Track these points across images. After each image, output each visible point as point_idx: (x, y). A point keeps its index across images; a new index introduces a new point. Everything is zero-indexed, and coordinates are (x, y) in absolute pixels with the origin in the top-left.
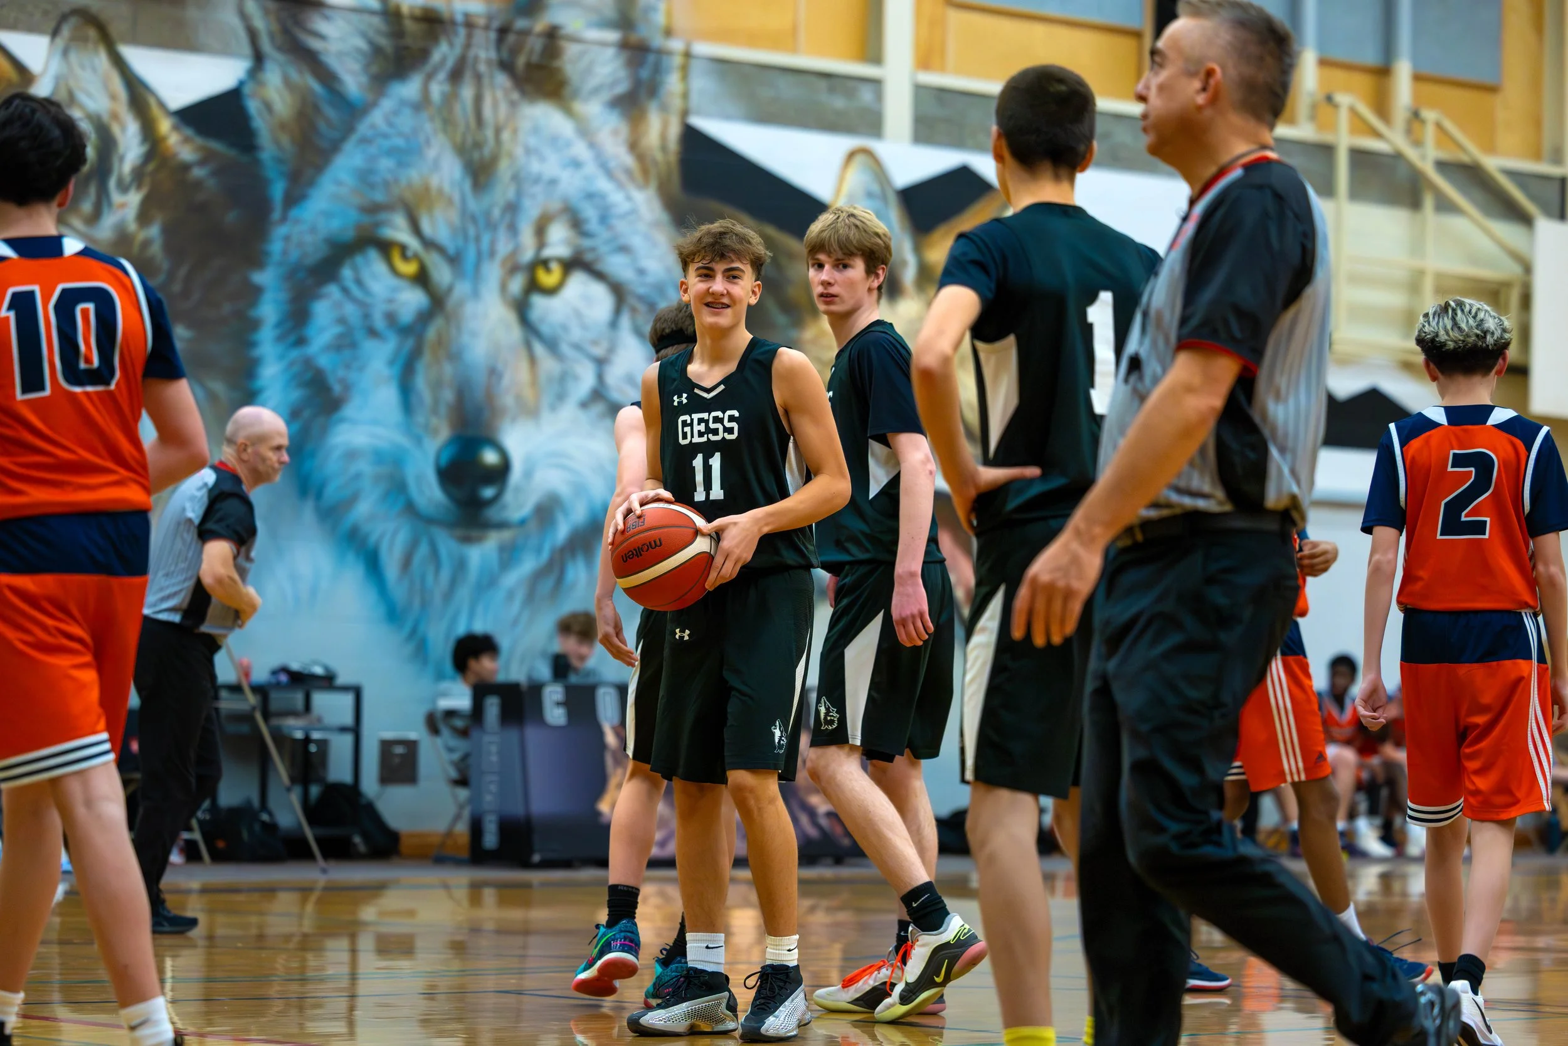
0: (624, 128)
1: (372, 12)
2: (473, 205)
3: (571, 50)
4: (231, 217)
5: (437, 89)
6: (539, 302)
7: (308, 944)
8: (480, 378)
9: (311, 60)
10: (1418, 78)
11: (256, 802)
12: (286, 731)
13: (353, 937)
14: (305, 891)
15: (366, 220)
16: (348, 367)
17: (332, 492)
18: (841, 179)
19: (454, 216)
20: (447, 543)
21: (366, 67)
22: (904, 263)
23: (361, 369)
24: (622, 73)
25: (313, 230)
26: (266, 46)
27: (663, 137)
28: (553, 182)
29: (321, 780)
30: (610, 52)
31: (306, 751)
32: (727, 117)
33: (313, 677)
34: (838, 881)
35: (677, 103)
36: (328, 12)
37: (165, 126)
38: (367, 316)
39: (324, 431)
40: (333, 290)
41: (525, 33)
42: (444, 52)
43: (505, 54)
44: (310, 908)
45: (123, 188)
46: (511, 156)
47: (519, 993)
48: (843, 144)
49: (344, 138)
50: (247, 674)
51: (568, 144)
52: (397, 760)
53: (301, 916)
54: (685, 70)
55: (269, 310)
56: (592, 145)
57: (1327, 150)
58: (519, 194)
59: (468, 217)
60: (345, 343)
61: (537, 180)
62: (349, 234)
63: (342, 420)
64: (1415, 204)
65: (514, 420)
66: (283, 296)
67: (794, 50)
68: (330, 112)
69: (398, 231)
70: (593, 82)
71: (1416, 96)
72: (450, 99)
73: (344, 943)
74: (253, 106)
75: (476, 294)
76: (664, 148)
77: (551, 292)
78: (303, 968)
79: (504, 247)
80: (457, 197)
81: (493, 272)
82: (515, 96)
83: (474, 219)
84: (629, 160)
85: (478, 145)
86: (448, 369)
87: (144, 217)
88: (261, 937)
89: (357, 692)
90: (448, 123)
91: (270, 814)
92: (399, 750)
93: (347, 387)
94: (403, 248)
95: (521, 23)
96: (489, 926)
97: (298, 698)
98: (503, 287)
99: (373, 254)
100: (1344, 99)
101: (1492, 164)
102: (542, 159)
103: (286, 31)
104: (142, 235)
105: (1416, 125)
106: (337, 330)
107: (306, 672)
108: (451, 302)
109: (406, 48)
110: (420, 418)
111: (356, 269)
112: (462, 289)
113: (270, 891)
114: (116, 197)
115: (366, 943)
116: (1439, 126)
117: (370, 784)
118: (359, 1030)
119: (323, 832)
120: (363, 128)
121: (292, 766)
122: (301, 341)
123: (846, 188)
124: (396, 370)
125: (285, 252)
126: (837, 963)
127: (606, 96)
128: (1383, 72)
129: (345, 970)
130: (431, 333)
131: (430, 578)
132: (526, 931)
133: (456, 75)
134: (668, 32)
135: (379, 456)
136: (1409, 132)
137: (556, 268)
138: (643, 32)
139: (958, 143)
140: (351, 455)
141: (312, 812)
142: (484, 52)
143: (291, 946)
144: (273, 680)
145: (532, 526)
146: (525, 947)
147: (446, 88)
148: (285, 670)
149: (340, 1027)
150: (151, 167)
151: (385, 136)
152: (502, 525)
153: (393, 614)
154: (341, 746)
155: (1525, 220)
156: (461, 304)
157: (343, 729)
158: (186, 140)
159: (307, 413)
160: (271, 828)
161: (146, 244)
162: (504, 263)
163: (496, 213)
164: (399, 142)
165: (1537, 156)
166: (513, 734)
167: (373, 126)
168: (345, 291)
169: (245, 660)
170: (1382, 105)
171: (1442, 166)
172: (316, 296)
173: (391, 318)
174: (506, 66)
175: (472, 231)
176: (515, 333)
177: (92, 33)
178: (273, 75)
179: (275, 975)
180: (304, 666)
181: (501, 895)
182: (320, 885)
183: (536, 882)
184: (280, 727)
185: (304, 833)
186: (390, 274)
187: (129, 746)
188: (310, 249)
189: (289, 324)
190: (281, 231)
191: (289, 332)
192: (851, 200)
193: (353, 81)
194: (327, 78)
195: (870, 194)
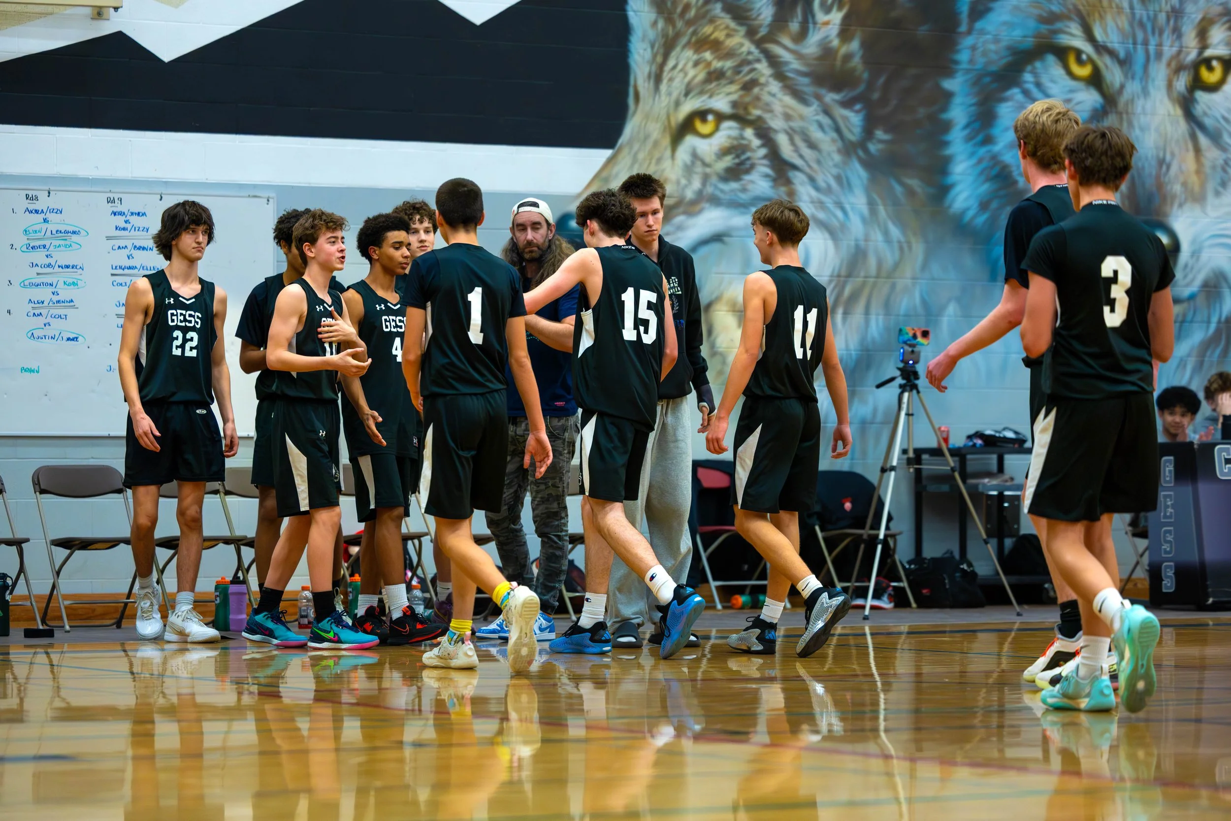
2: (1140, 11)
4: (923, 31)
6: (1202, 98)
8: (1150, 168)
11: (957, 555)
12: (981, 489)
14: (1002, 632)
15: (1044, 28)
19: (1124, 22)
25: (996, 40)
29: (1014, 533)
31: (1001, 508)
33: (1006, 440)
40: (1015, 91)
44: (1006, 647)
45: (826, 8)
47: (1198, 721)
50: (946, 440)
53: (999, 655)
55: (959, 113)
59: (1136, 22)
62: (1030, 42)
65: (1181, 206)
66: (973, 100)
69: (1074, 37)
75: (1145, 92)
77: (1213, 88)
78: (1002, 701)
79: (1169, 51)
81: (1160, 72)
83: (1142, 25)
87: (845, 33)
88: (963, 673)
91: (970, 565)
94: (1078, 53)
96: (1169, 662)
97: (994, 457)
98: (1170, 86)
99: (1051, 59)
104: (843, 50)
107: (999, 436)
108: (1122, 100)
111: (1034, 73)
112: (1133, 88)
113: (971, 632)
114: (821, 17)
119: (1015, 579)
121: (987, 521)
122: (988, 140)
125: (971, 61)
132: (1202, 666)
137: (1218, 68)
141: (1007, 562)
143: (991, 681)
144: (971, 444)
145: (1200, 300)
146: (1201, 681)
148: (979, 435)
149: (1038, 753)
156: (1132, 101)
159: (994, 205)
160: (971, 576)
161: (848, 57)
162: (1169, 65)
166: (1189, 489)
168: (1027, 93)
169: (943, 426)
172: (1002, 100)
175: (1140, 36)
176: (1183, 126)
179: (977, 707)
180: (996, 432)
181: (1177, 634)
182: (1016, 626)
183: (1211, 623)
184: (976, 486)
185: (1001, 579)
186: (1066, 77)
187: (843, 505)
188: (994, 57)
189: (977, 125)
190: (968, 41)
191: (977, 132)
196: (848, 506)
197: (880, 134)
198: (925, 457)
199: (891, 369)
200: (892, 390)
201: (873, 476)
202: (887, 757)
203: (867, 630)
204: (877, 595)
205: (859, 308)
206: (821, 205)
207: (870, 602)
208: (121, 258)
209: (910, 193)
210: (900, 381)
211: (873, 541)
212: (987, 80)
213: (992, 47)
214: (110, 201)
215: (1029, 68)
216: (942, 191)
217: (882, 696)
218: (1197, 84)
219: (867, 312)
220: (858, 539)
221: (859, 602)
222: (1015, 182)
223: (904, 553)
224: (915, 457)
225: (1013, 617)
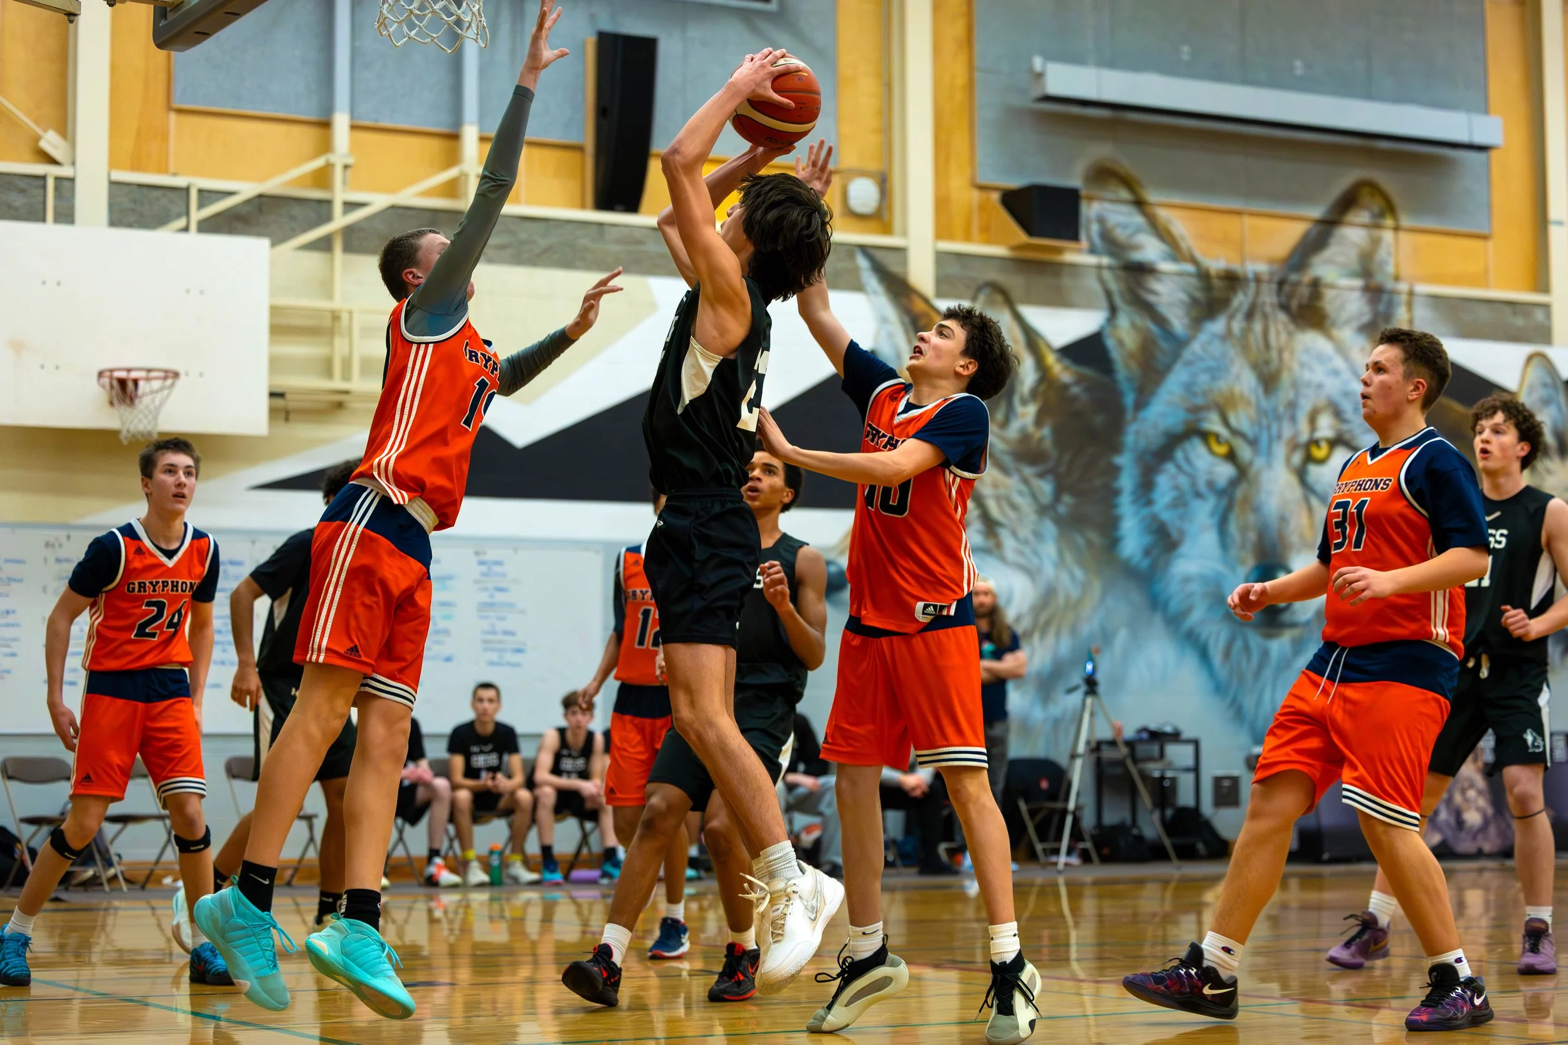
0: (1368, 346)
1: (1189, 275)
2: (1265, 404)
3: (1329, 294)
4: (1098, 420)
5: (1237, 325)
6: (1314, 470)
7: (1168, 919)
8: (1274, 523)
9: (1148, 309)
11: (1129, 820)
12: (1148, 772)
13: (1199, 914)
15: (1191, 417)
16: (1182, 518)
17: (1174, 606)
18: (1523, 375)
19: (1252, 412)
20: (1255, 639)
21: (1187, 313)
23: (1191, 520)
24: (1366, 309)
25: (1154, 426)
26: (1118, 301)
28: (1320, 386)
29: (1173, 805)
30: (1356, 295)
31: (1163, 788)
33: (1166, 733)
36: (1159, 276)
37: (1051, 359)
38: (1194, 484)
39: (1167, 564)
40: (1170, 467)
41: (1297, 284)
42: (1241, 300)
43: (1283, 299)
44: (1169, 894)
45: (1024, 402)
46: (1290, 369)
48: (1526, 350)
49: (1173, 362)
50: (1120, 734)
51: (1330, 359)
52: (1225, 791)
53: (1163, 899)
54: (1410, 305)
55: (1127, 482)
56: (1346, 358)
58: (1297, 394)
59: (1261, 412)
60: (1179, 503)
61: (1308, 384)
62: (1180, 429)
63: (1179, 556)
66: (1136, 472)
67: (1486, 286)
68: (1164, 345)
69: (1213, 424)
72: (1247, 331)
73: (1193, 918)
74: (1110, 343)
75: (1269, 465)
77: (1321, 462)
78: (1165, 936)
79: (1287, 432)
80: (1253, 399)
81: (1280, 451)
82: (1291, 327)
83: (1266, 414)
85: (1267, 363)
86: (1251, 518)
87: (1039, 422)
88: (1135, 915)
89: (1196, 743)
90: (1245, 348)
91: (1139, 829)
92: (1226, 783)
93: (1182, 533)
94: (1217, 437)
95: (1294, 277)
96: (1294, 904)
97: (1157, 747)
98: (1288, 461)
99: (1197, 441)
102: (1312, 370)
103: (1131, 291)
104: (1038, 435)
106: (1173, 494)
107: (1161, 731)
108: (1253, 471)
109: (1214, 298)
110: (1233, 552)
111: (1184, 451)
112: (1259, 462)
113: (1140, 882)
114: (1019, 409)
115: (1208, 917)
117: (1207, 807)
119: (1174, 840)
120: (1187, 354)
121: (1153, 796)
122: (1149, 503)
123: (1526, 383)
124: (1214, 521)
125: (1136, 442)
127: (1355, 324)
130: (1239, 493)
131: (1244, 663)
132: (1319, 907)
133: (1250, 316)
134: (1397, 278)
135: (1204, 579)
137: (1324, 447)
138: (1379, 279)
140: (1187, 580)
141: (1169, 826)
142: (1269, 298)
143: (1157, 920)
144: (1138, 737)
145: (1314, 625)
147: (1243, 324)
148: (1145, 729)
150: (1042, 388)
151: (1201, 359)
152: (1293, 625)
153: (1219, 689)
154: (1186, 783)
156: (1258, 473)
157: (1187, 770)
158: (1066, 368)
159: (1155, 552)
160: (1140, 838)
161: (1041, 440)
162: (1287, 443)
163: (1281, 409)
164: (1212, 363)
167: (1194, 354)
168: (1179, 467)
169: (1117, 722)
172: (1158, 472)
173: (1211, 484)
174: (1284, 307)
175: (1264, 422)
176: (1297, 492)
177: (999, 298)
178: (1124, 322)
180: (1159, 726)
181: (1300, 883)
182: (1176, 878)
183: (1327, 874)
184: (1143, 769)
185: (1164, 840)
186: (1209, 454)
187: (1038, 785)
188: (1153, 439)
189: (1141, 491)
190: (1133, 427)
191: (1141, 496)
192: (1531, 389)
193: (1178, 323)
194: (1161, 321)
195: (1545, 385)
196: (1044, 785)
197: (1067, 499)
198: (1104, 747)
199: (1077, 679)
200: (1076, 698)
201: (1063, 760)
202: (1076, 979)
203: (1061, 881)
204: (1069, 852)
205: (1052, 631)
206: (1021, 553)
207: (1062, 859)
208: (484, 597)
209: (1090, 544)
210: (1084, 688)
211: (1064, 812)
212: (1148, 456)
213: (1152, 432)
214: (477, 553)
215: (1180, 447)
216: (1113, 542)
217: (1073, 935)
218: (1309, 459)
219: (1058, 634)
220: (1053, 811)
221: (1054, 859)
222: (1171, 535)
223: (1088, 821)
224: (1096, 747)
225: (1175, 870)
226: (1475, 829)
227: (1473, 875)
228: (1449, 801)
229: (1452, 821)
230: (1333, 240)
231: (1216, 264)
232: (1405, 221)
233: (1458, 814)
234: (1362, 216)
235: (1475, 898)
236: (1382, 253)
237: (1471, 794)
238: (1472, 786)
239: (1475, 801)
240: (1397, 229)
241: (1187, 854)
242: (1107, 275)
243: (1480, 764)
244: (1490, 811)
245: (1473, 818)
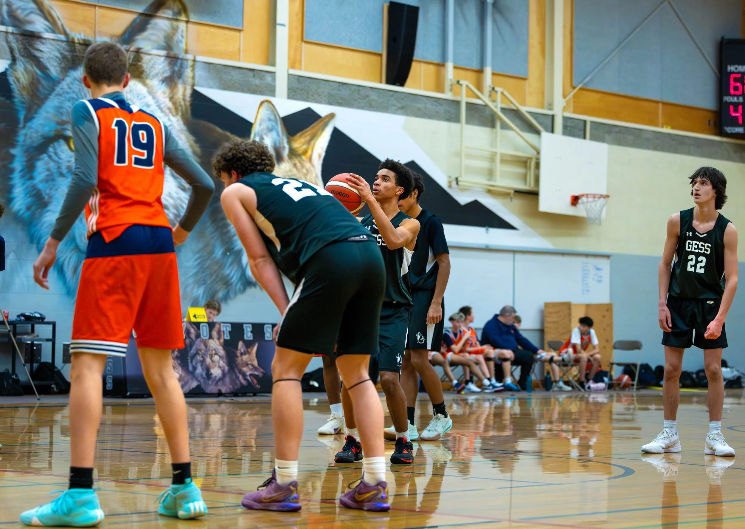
0: (168, 91)
1: (63, 41)
3: (146, 58)
7: (31, 430)
9: (37, 61)
10: (493, 74)
11: (10, 371)
12: (23, 340)
13: (51, 427)
14: (31, 408)
15: (59, 127)
16: (51, 189)
18: (258, 112)
21: (60, 64)
22: (284, 148)
23: (56, 190)
24: (167, 68)
25: (37, 132)
26: (17, 55)
27: (184, 95)
29: (38, 361)
30: (162, 59)
31: (33, 351)
32: (211, 87)
33: (36, 318)
34: (254, 403)
35: (190, 81)
36: (43, 41)
38: (59, 168)
39: (41, 215)
40: (45, 156)
44: (33, 415)
47: (121, 450)
48: (259, 98)
49: (50, 94)
50: (7, 317)
51: (144, 97)
53: (29, 419)
54: (193, 67)
55: (18, 165)
56: (154, 98)
57: (458, 103)
60: (50, 179)
62: (52, 134)
63: (48, 211)
64: (493, 126)
66: (25, 159)
67: (239, 61)
68: (44, 82)
70: (154, 72)
71: (493, 81)
73: (47, 430)
74: (11, 80)
76: (184, 100)
78: (30, 439)
84: (170, 105)
88: (12, 427)
89: (54, 325)
91: (16, 376)
93: (51, 197)
96: (109, 422)
97: (29, 326)
99: (62, 142)
100: (464, 82)
101: (524, 109)
103: (25, 48)
105: (493, 92)
106: (47, 173)
107: (32, 316)
109: (77, 56)
111: (54, 148)
113: (16, 408)
115: (57, 429)
116: (502, 93)
117: (59, 363)
118: (53, 466)
119: (37, 383)
120: (58, 89)
121: (25, 356)
122: (31, 178)
123: (259, 117)
125: (24, 141)
126: (254, 437)
127: (160, 78)
128: (480, 71)
129: (48, 441)
132: (124, 424)
134: (186, 52)
136: (490, 96)
138: (176, 51)
139: (307, 100)
141: (34, 375)
143: (25, 431)
144: (18, 319)
146: (123, 430)
148: (23, 315)
149: (46, 465)
151: (67, 93)
153: (69, 292)
154: (47, 347)
155: (538, 132)
157: (48, 340)
159: (33, 208)
160: (17, 381)
164: (74, 96)
165: (543, 107)
167: (62, 89)
168: (50, 157)
169: (6, 311)
170: (479, 86)
171: (503, 110)
172: (39, 160)
173: (68, 168)
178: (20, 67)
179: (17, 443)
180: (31, 313)
181: (113, 409)
182: (37, 405)
183: (128, 404)
184: (21, 339)
185: (31, 383)
186: (69, 151)
188: (35, 139)
189: (26, 171)
190: (23, 132)
191: (27, 174)
192: (262, 121)
193: (54, 70)
194: (43, 68)
195: (270, 120)
212: (32, 150)
213: (35, 135)
215: (52, 145)
222: (44, 198)
225: (36, 401)
226: (217, 378)
227: (215, 406)
228: (203, 362)
229: (204, 374)
230: (149, 26)
231: (78, 35)
232: (193, 18)
233: (208, 370)
234: (168, 13)
235: (215, 420)
236: (178, 36)
237: (216, 358)
238: (216, 354)
239: (219, 363)
240: (187, 22)
241: (45, 391)
242: (11, 38)
243: (222, 341)
244: (226, 368)
245: (216, 372)
